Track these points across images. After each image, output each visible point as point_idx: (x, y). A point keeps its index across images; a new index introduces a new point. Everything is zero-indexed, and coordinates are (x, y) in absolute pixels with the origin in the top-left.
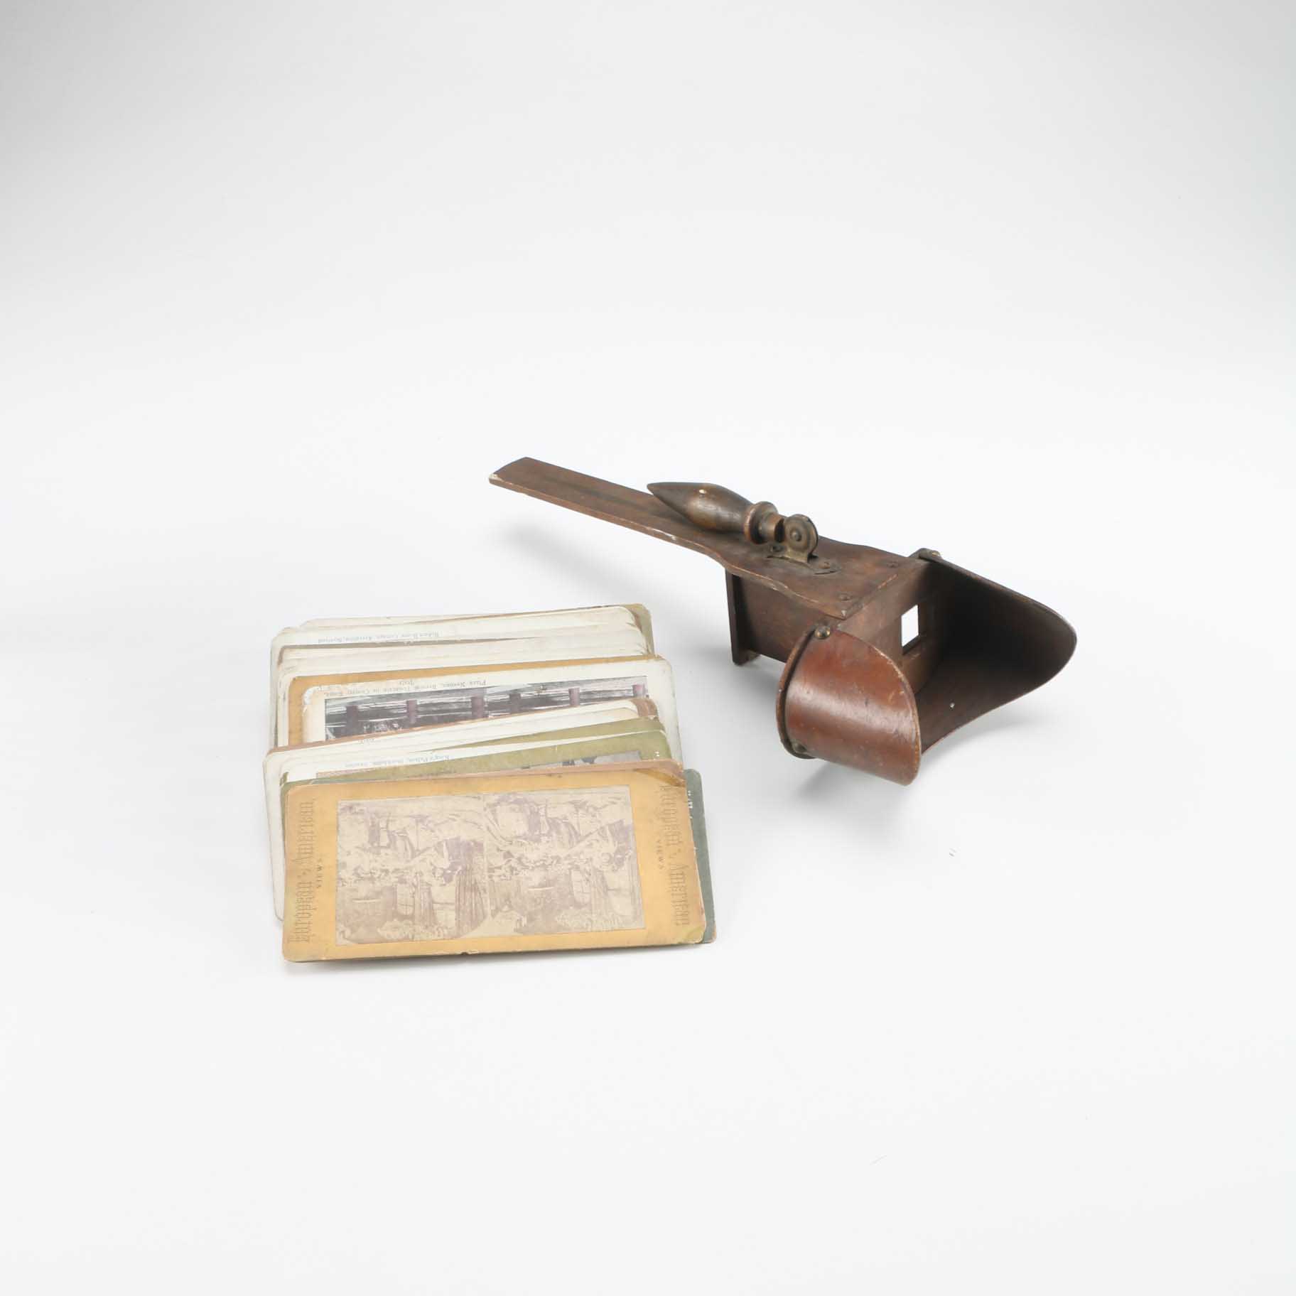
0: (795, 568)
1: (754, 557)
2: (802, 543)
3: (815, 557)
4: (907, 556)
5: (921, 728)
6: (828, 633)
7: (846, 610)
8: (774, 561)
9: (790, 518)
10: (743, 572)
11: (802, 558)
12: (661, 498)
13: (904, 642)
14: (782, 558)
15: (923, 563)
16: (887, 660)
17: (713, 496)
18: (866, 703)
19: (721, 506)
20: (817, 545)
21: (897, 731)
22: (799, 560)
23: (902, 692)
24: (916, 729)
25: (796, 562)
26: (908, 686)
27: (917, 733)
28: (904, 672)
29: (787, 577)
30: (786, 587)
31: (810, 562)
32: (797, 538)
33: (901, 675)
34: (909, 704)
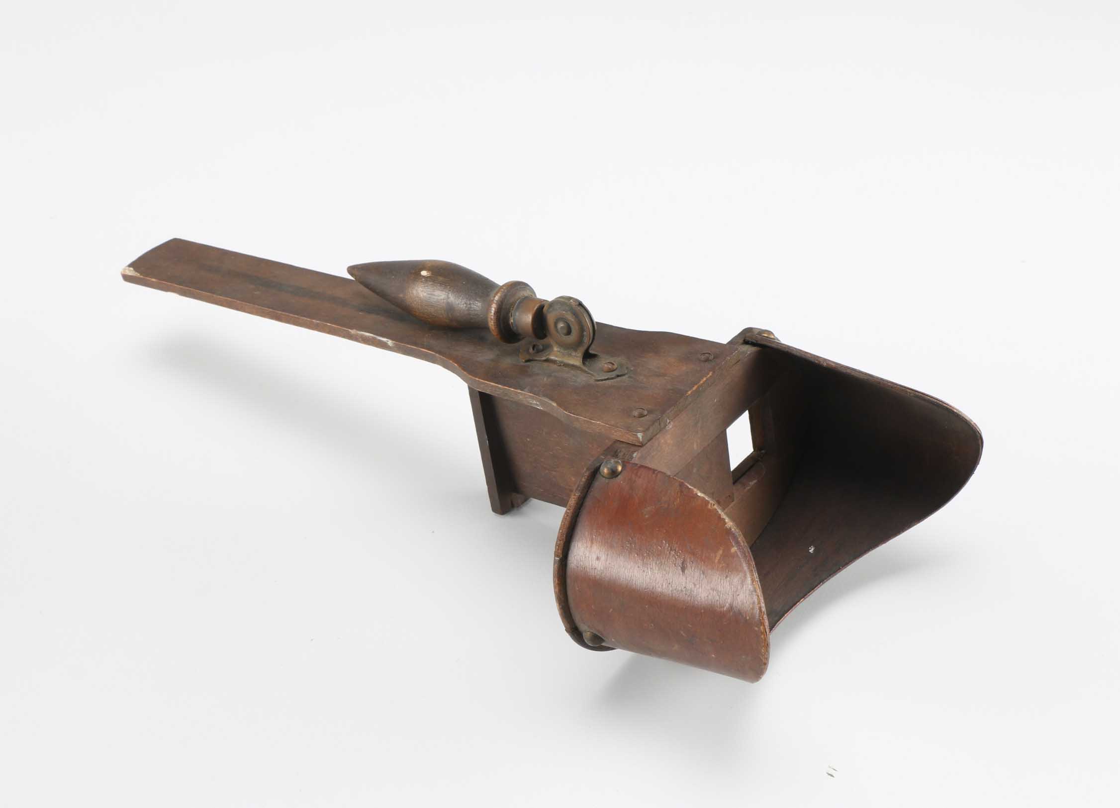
0: (567, 374)
1: (507, 362)
2: (573, 337)
3: (594, 356)
4: (725, 343)
5: (765, 599)
6: (620, 468)
7: (643, 432)
8: (535, 367)
9: (552, 304)
10: (491, 387)
11: (576, 360)
12: (367, 286)
13: (734, 464)
14: (547, 360)
15: (749, 350)
16: (708, 502)
17: (441, 279)
18: (683, 569)
19: (453, 292)
20: (593, 339)
21: (731, 607)
22: (572, 361)
23: (734, 549)
24: (759, 603)
25: (566, 365)
26: (741, 539)
27: (760, 608)
28: (733, 519)
29: (555, 391)
30: (555, 404)
31: (587, 363)
32: (565, 331)
33: (729, 523)
34: (745, 566)
